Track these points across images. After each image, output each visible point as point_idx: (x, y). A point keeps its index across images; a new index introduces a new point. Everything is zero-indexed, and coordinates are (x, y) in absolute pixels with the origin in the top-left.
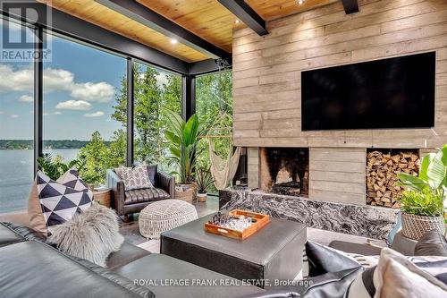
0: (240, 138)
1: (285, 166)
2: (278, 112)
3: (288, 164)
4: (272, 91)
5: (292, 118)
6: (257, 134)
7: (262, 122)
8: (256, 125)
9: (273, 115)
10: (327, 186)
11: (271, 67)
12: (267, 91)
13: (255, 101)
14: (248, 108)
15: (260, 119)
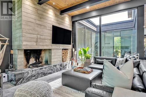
0: (27, 45)
1: (33, 56)
2: (44, 36)
3: (34, 55)
4: (41, 27)
5: (47, 39)
6: (35, 44)
7: (37, 39)
8: (35, 40)
9: (42, 37)
10: (56, 60)
11: (41, 18)
12: (39, 27)
13: (34, 29)
14: (31, 32)
15: (37, 38)
